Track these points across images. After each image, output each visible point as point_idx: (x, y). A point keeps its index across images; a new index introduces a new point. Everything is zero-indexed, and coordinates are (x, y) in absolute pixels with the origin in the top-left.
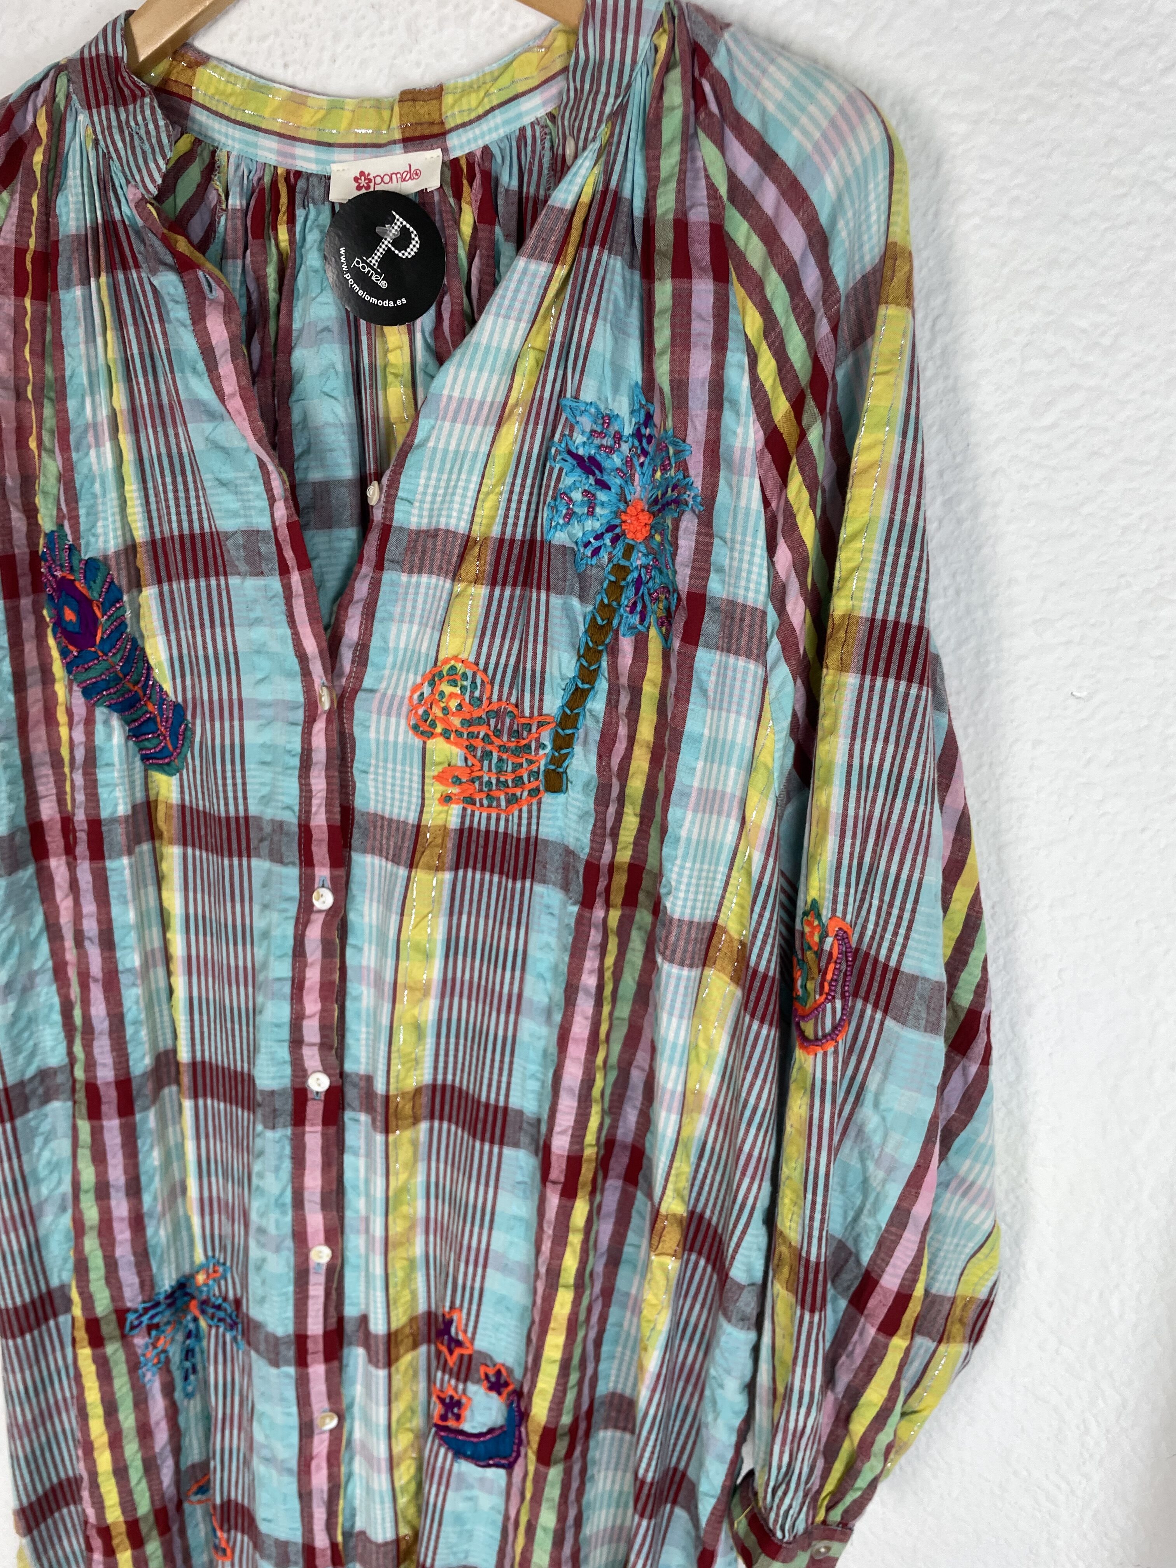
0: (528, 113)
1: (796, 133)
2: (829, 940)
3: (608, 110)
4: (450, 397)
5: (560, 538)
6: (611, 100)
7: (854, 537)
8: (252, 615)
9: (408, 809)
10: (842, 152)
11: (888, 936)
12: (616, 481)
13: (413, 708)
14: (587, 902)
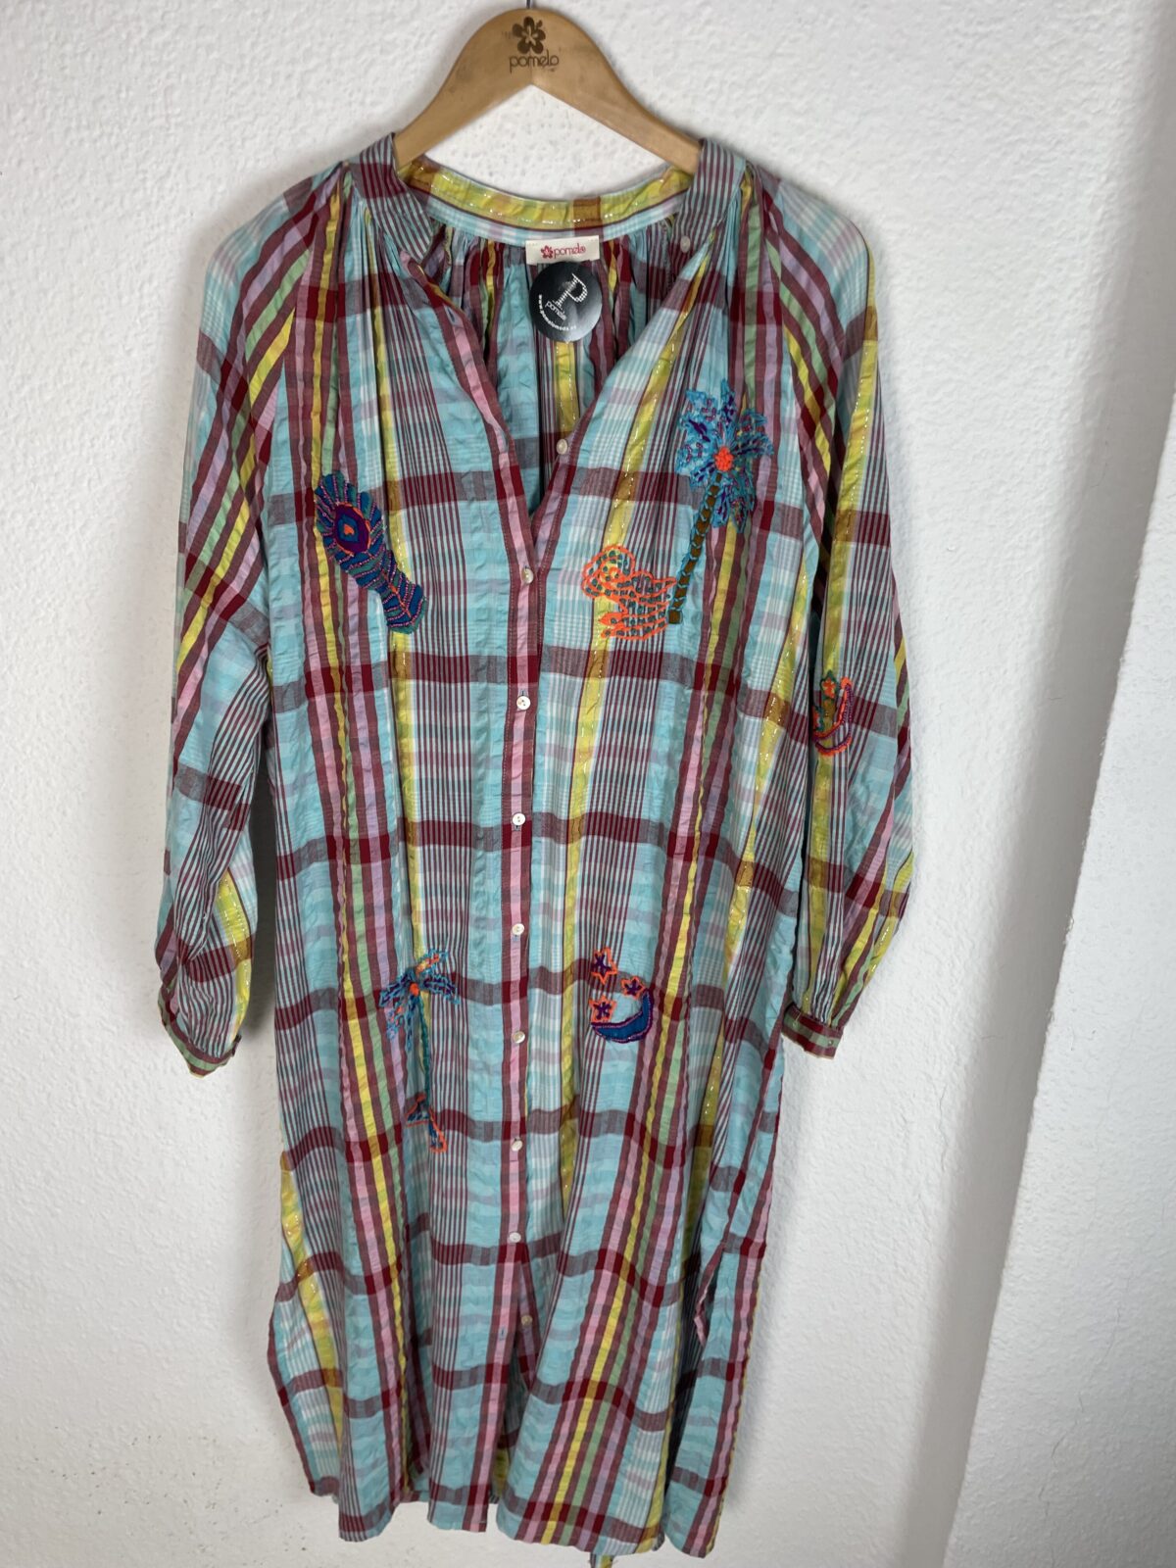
0: (654, 217)
1: (819, 244)
2: (842, 691)
3: (713, 224)
4: (618, 389)
5: (685, 471)
6: (715, 220)
7: (851, 467)
8: (474, 526)
9: (582, 642)
10: (843, 256)
11: (871, 686)
12: (713, 437)
13: (585, 579)
14: (697, 686)
